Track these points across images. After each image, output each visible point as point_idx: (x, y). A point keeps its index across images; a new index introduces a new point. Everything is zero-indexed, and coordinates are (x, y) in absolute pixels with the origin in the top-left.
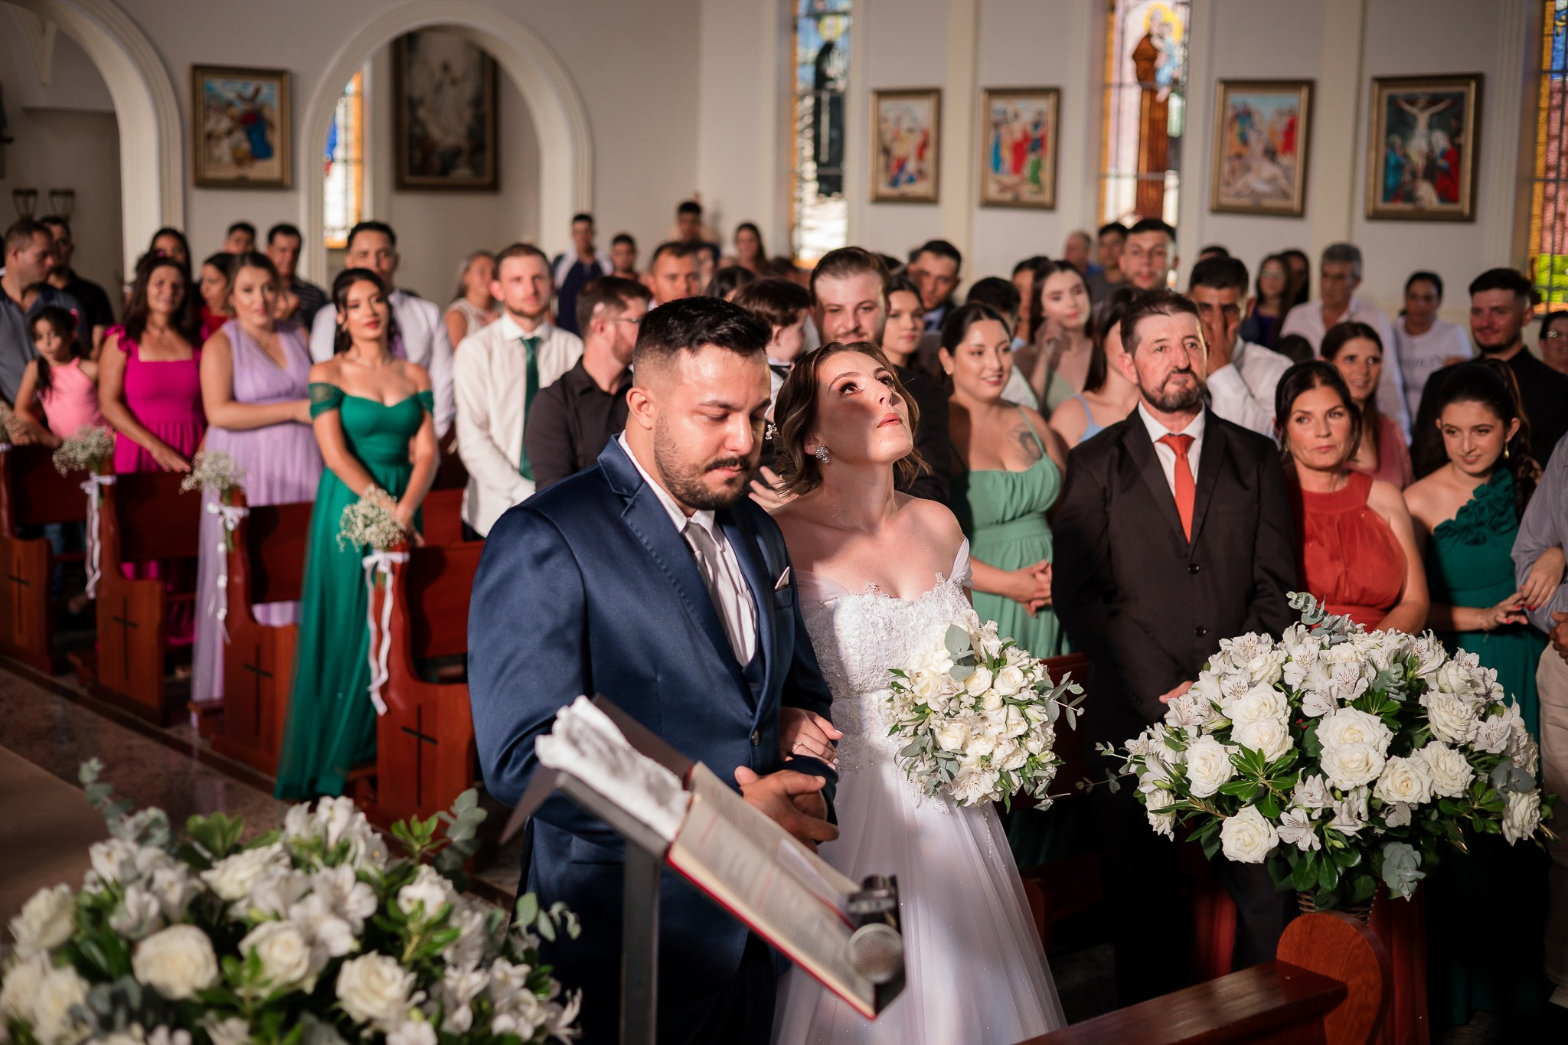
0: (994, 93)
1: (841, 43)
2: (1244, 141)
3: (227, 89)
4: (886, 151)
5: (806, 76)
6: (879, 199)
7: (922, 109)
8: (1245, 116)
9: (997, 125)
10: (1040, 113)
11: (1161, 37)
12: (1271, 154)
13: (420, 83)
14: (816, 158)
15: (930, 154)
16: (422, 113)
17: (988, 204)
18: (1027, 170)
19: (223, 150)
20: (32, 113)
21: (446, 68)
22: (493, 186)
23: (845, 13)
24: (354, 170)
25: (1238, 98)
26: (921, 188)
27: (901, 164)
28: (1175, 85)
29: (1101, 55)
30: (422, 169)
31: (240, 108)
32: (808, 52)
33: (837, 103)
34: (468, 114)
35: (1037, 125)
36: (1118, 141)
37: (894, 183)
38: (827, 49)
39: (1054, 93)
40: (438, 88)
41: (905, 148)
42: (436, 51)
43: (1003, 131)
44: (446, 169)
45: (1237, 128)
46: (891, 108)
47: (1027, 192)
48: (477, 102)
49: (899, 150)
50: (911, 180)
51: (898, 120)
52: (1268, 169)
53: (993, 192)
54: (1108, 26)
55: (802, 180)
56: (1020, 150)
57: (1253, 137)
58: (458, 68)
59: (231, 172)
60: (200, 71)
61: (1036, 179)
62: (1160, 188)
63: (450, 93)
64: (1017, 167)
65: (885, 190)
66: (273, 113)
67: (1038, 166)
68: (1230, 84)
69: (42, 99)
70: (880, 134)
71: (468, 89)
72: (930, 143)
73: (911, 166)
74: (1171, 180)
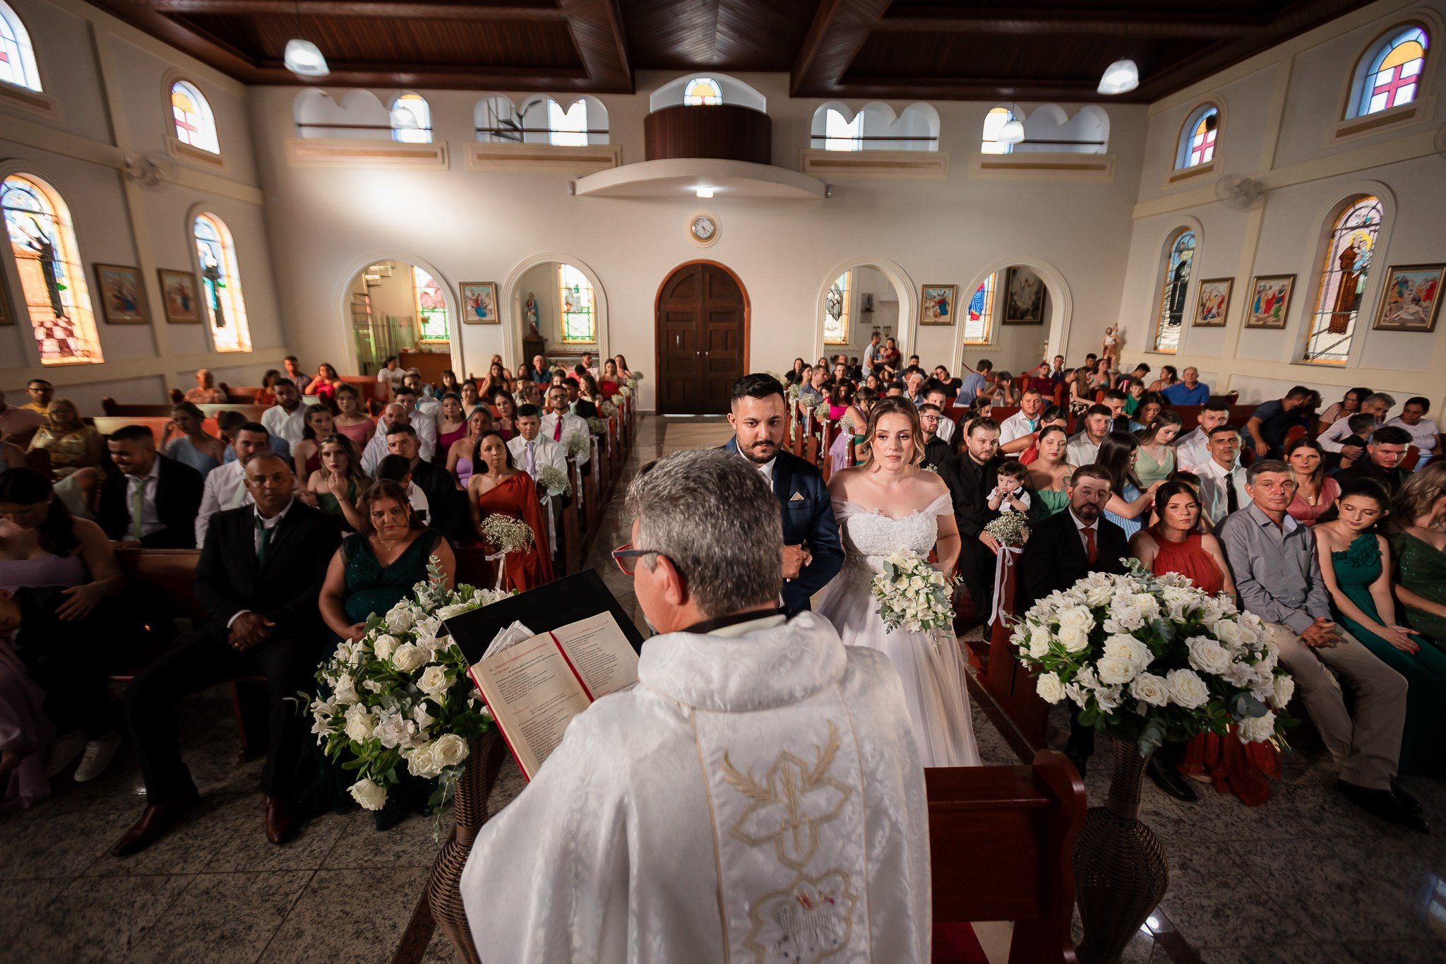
0: (1259, 278)
1: (1189, 262)
2: (1401, 295)
3: (934, 292)
4: (1203, 305)
5: (1172, 275)
6: (1196, 325)
7: (1223, 288)
8: (1404, 282)
9: (1259, 292)
10: (1284, 286)
11: (1359, 248)
12: (1416, 301)
13: (1015, 287)
14: (1171, 309)
15: (1224, 306)
16: (1015, 297)
17: (1249, 326)
18: (1272, 312)
19: (931, 313)
20: (882, 303)
21: (1027, 281)
22: (1041, 322)
23: (1193, 249)
24: (988, 318)
25: (1400, 275)
26: (1217, 320)
27: (1210, 311)
28: (1364, 270)
29: (1322, 258)
30: (1013, 317)
31: (938, 299)
32: (1174, 265)
33: (1184, 287)
34: (1033, 298)
35: (1280, 292)
36: (1325, 298)
37: (1205, 318)
38: (1183, 264)
39: (1294, 277)
40: (1023, 289)
41: (1213, 304)
42: (1022, 277)
43: (1263, 295)
44: (1022, 318)
45: (1397, 289)
46: (1207, 287)
47: (1271, 321)
48: (1038, 293)
49: (1209, 305)
50: (1213, 317)
51: (1211, 292)
52: (1414, 308)
53: (1253, 321)
54: (1329, 245)
55: (1164, 317)
56: (1269, 304)
57: (1406, 293)
58: (1031, 281)
59: (933, 320)
60: (925, 286)
61: (1276, 315)
62: (1347, 319)
63: (1027, 290)
64: (1267, 311)
65: (1199, 321)
66: (949, 300)
67: (1278, 310)
68: (1395, 268)
69: (884, 298)
70: (1201, 298)
71: (1035, 288)
72: (1225, 302)
73: (1214, 311)
74: (1353, 314)
